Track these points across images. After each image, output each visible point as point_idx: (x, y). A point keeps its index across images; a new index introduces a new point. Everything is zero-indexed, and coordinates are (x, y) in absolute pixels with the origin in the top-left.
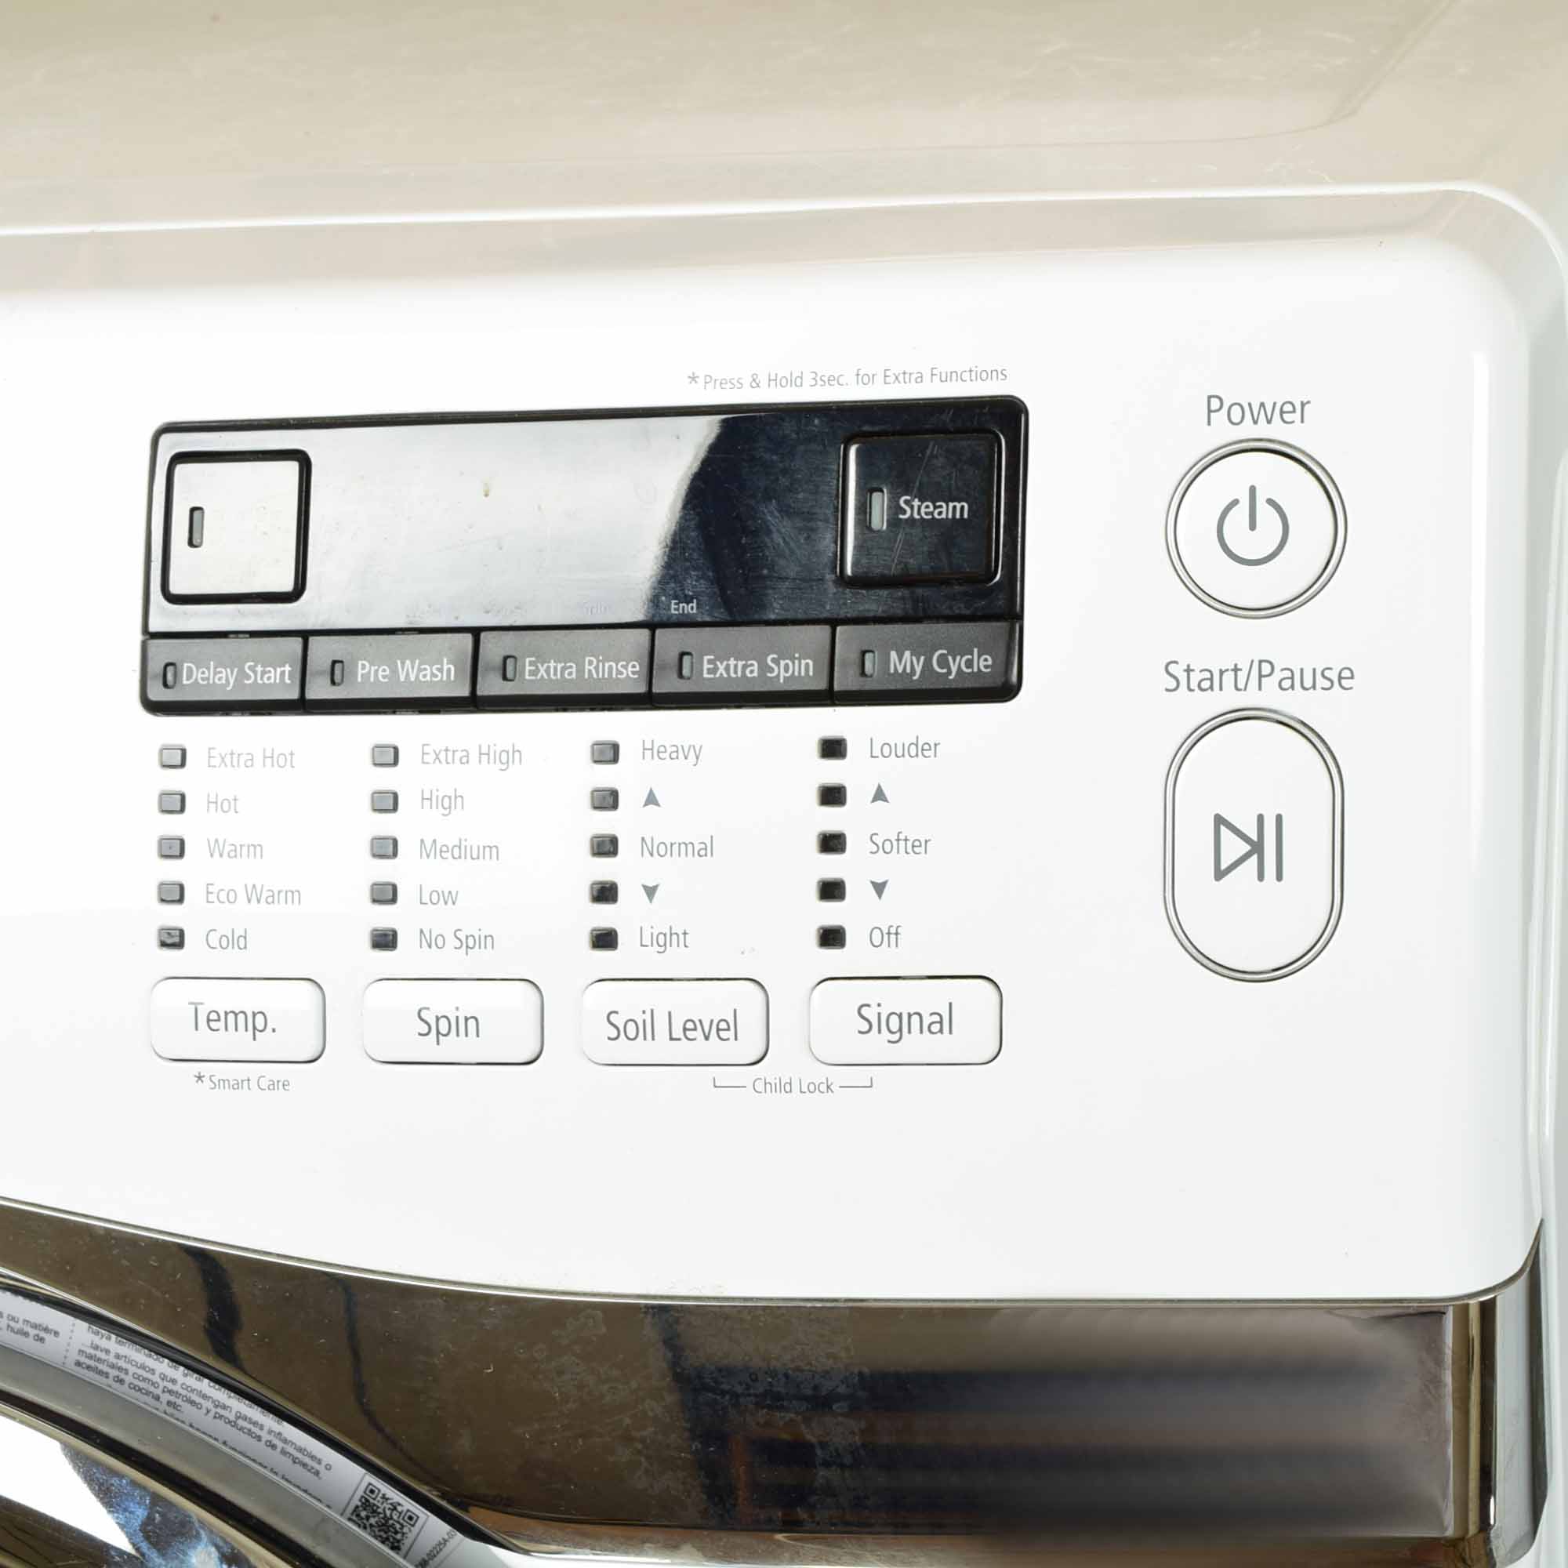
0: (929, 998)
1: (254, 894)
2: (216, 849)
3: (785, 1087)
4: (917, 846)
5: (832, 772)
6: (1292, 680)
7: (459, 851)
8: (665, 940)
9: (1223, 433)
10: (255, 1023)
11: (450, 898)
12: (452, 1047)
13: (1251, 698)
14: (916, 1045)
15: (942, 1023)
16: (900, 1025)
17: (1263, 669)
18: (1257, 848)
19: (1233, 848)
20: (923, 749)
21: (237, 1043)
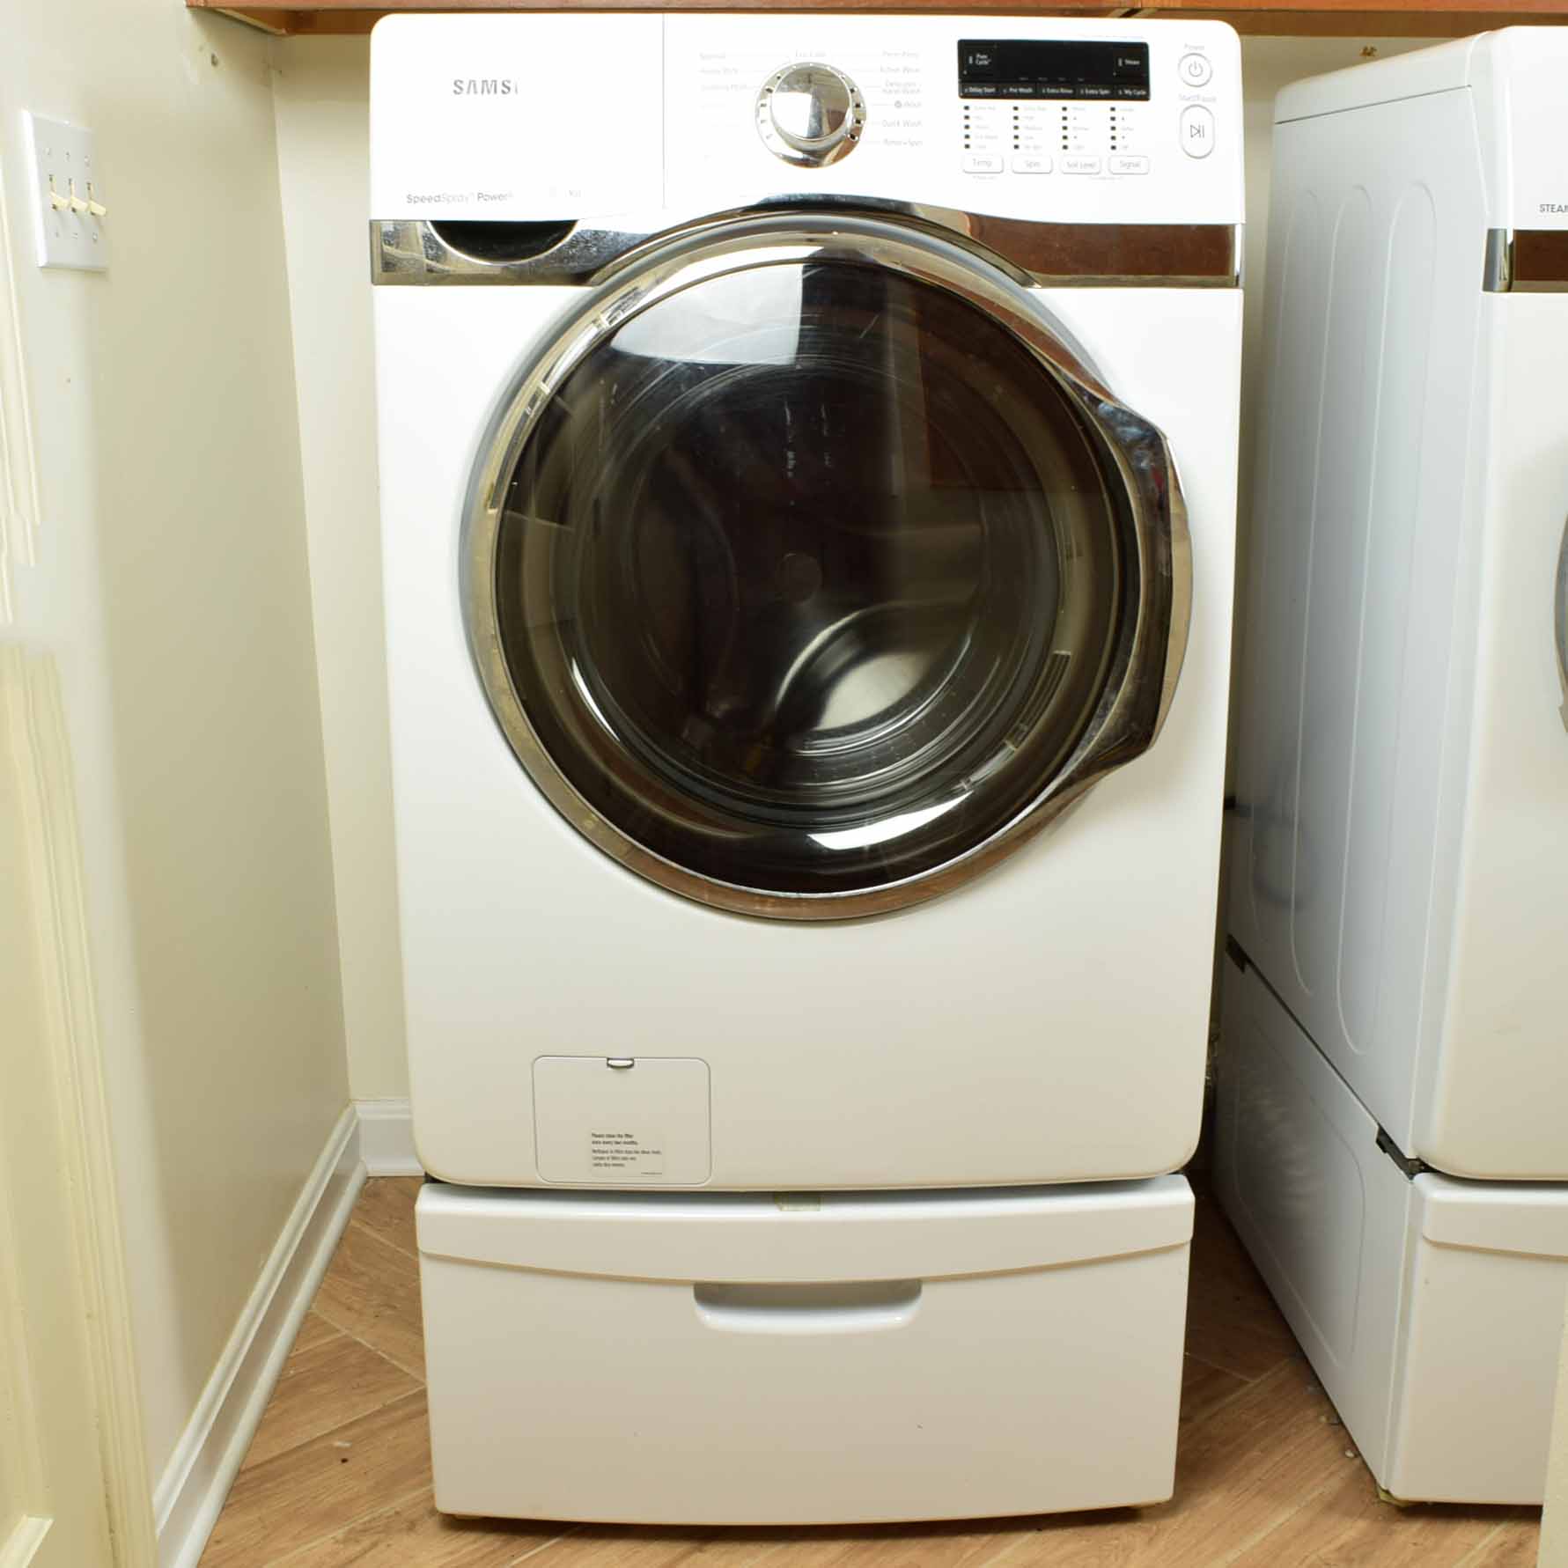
0: (1135, 160)
1: (987, 137)
2: (978, 127)
3: (1104, 178)
4: (1131, 129)
5: (1113, 114)
6: (1204, 100)
7: (1033, 128)
8: (1079, 147)
9: (1188, 51)
10: (988, 164)
11: (1031, 138)
12: (1034, 169)
13: (1196, 103)
14: (1132, 170)
15: (1137, 165)
16: (1129, 165)
17: (1198, 97)
18: (1199, 131)
19: (1194, 131)
20: (1131, 110)
21: (984, 168)
